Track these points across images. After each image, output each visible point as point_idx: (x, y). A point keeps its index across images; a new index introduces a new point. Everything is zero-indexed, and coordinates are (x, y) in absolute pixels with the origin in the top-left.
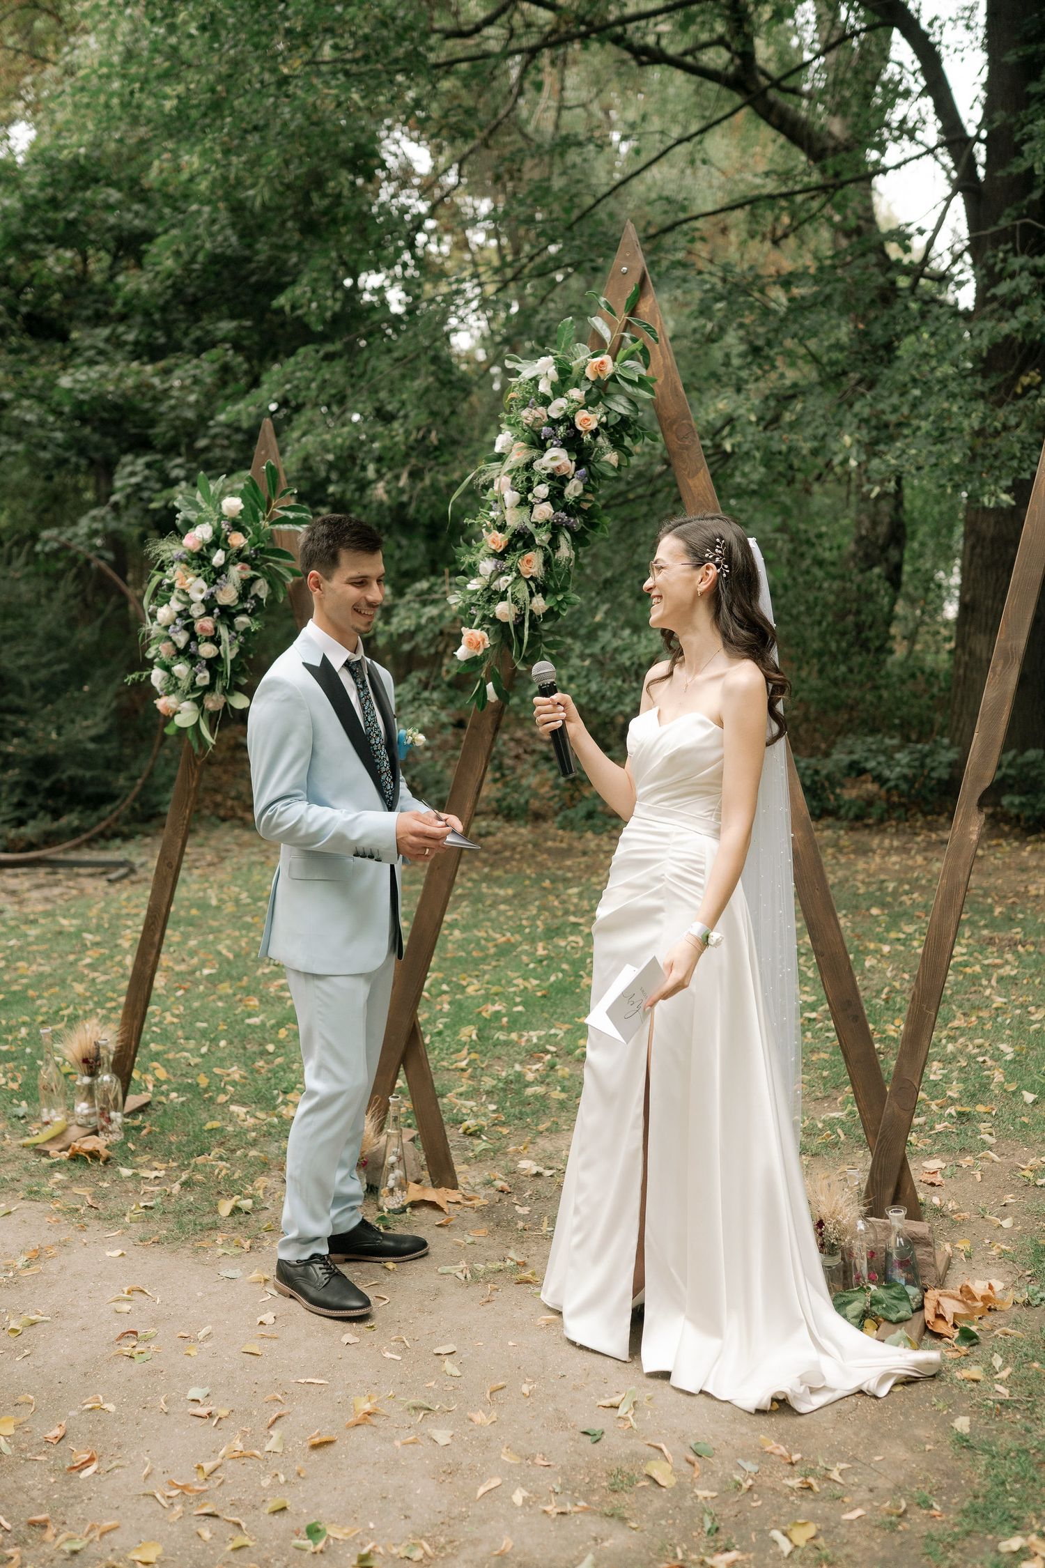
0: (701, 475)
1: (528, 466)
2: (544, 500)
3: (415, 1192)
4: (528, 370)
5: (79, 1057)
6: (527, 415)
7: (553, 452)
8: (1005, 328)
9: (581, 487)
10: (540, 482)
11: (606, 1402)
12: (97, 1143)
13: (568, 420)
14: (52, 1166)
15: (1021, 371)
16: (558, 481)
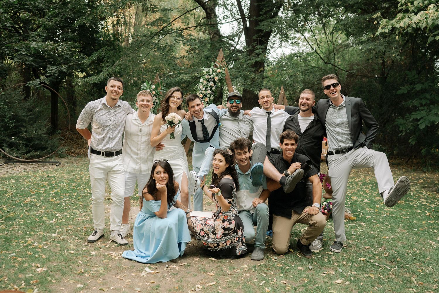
1: (207, 85)
2: (209, 90)
4: (206, 70)
6: (207, 77)
7: (211, 83)
8: (258, 60)
9: (215, 88)
10: (209, 87)
13: (213, 78)
15: (260, 68)
16: (211, 87)
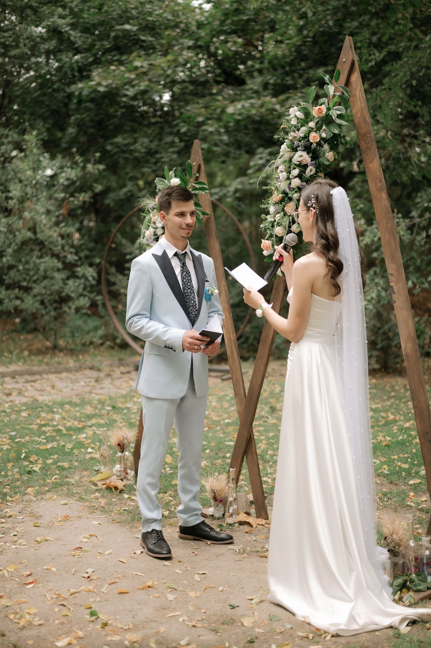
0: (374, 162)
1: (290, 160)
2: (296, 177)
3: (243, 517)
5: (117, 443)
7: (299, 153)
9: (314, 170)
10: (294, 168)
11: (250, 598)
12: (120, 484)
13: (306, 137)
14: (97, 490)
16: (303, 167)
